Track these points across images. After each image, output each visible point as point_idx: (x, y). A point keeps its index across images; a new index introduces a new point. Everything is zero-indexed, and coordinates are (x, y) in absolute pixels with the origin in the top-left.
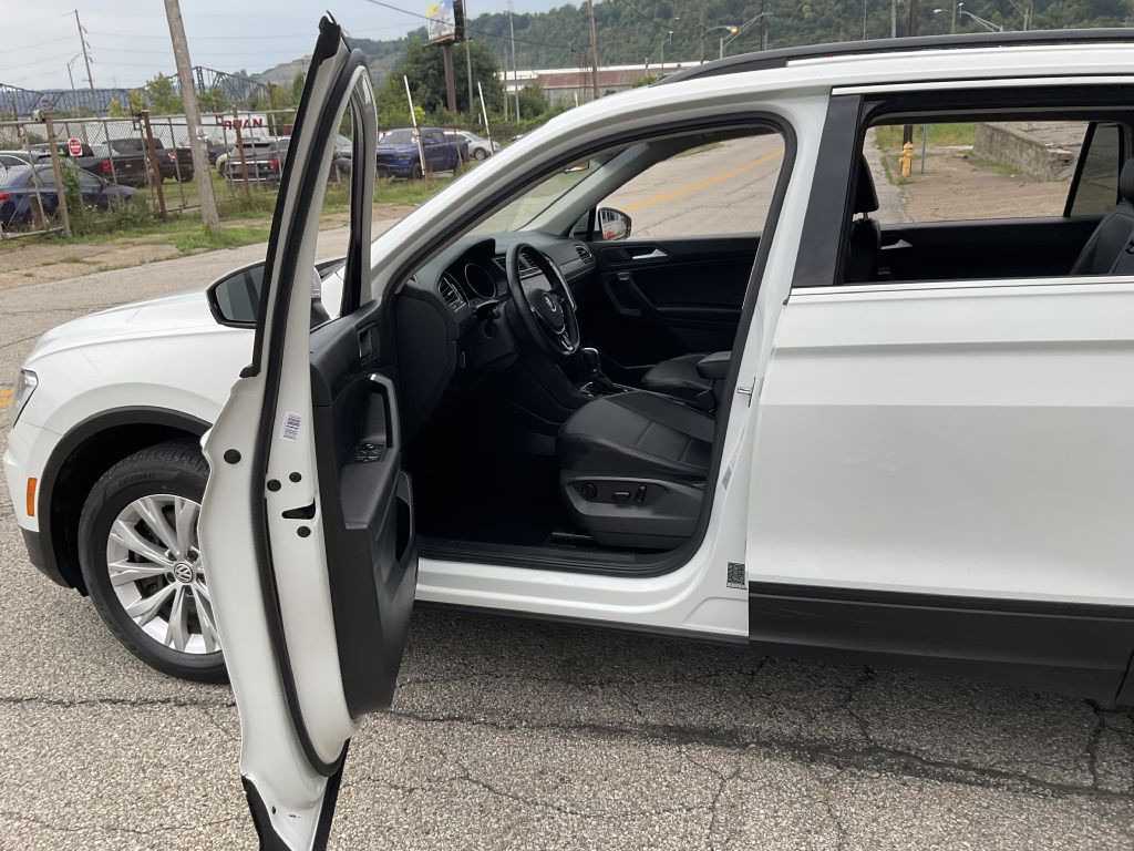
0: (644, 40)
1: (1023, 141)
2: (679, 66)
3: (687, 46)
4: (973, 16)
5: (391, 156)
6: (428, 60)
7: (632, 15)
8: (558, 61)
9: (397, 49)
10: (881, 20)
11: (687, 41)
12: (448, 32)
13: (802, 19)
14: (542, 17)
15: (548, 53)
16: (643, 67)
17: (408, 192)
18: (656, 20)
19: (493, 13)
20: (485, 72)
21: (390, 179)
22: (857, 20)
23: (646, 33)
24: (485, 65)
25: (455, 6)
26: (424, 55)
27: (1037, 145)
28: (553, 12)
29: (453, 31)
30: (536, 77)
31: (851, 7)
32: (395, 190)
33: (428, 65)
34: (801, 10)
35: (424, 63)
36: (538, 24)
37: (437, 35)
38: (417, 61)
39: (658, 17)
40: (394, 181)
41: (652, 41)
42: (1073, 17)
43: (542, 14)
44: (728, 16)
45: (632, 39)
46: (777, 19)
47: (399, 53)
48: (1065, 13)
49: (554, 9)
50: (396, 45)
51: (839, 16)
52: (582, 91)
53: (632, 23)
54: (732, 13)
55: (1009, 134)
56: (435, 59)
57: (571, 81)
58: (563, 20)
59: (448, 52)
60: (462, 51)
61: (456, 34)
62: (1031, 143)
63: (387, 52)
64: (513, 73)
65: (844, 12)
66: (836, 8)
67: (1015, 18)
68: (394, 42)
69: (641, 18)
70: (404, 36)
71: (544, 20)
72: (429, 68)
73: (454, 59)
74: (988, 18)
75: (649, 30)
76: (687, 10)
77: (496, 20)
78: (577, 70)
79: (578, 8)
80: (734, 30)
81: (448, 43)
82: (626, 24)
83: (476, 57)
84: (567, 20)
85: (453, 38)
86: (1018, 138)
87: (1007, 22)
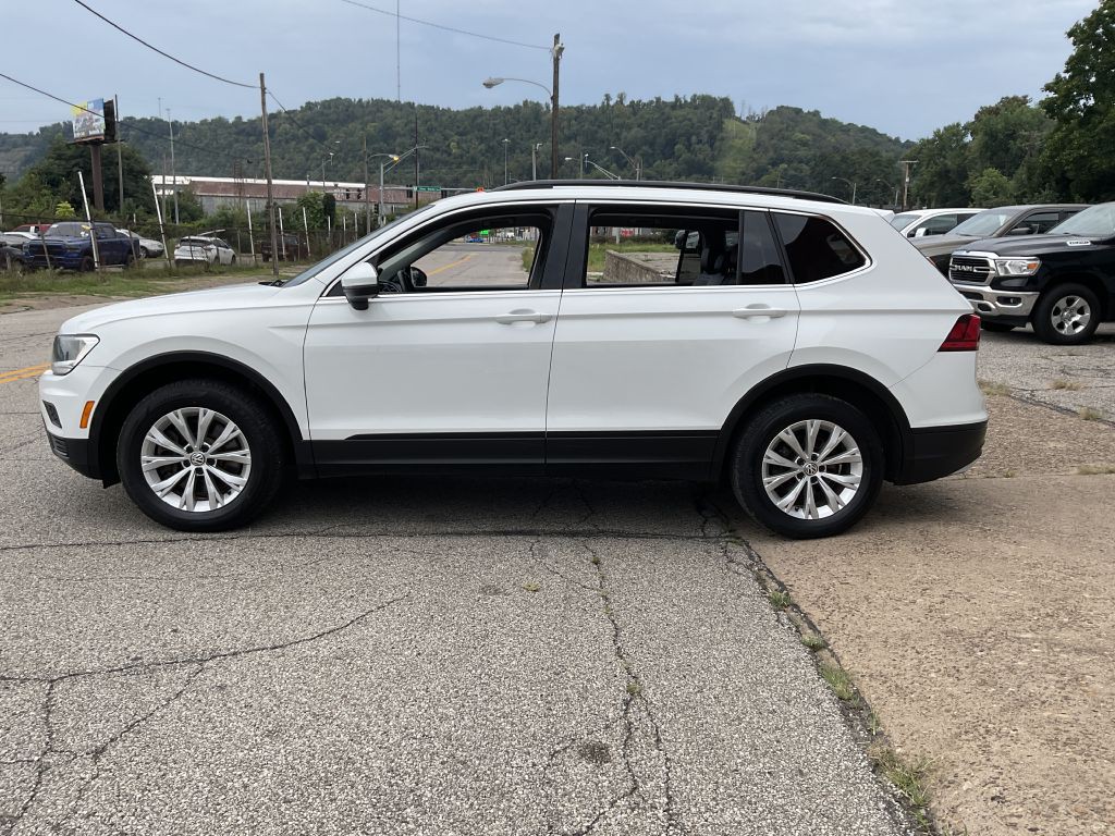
0: (299, 158)
1: (642, 268)
2: (336, 186)
3: (342, 167)
4: (596, 166)
5: (59, 247)
6: (73, 157)
7: (286, 134)
8: (209, 170)
9: (27, 144)
10: (518, 161)
11: (342, 164)
12: (97, 132)
13: (450, 154)
14: (193, 126)
15: (199, 161)
16: (304, 183)
17: (81, 283)
18: (311, 140)
19: (138, 117)
20: (139, 175)
21: (58, 270)
22: (498, 160)
23: (301, 151)
24: (137, 167)
25: (104, 108)
26: (69, 153)
27: (653, 271)
28: (204, 122)
29: (103, 131)
30: (187, 183)
31: (492, 148)
32: (66, 280)
33: (73, 162)
34: (449, 145)
35: (67, 160)
36: (189, 133)
37: (83, 134)
38: (59, 157)
39: (313, 138)
40: (61, 273)
41: (307, 159)
42: (673, 173)
43: (192, 123)
44: (382, 143)
45: (287, 156)
46: (427, 152)
47: (30, 148)
48: (667, 170)
49: (206, 120)
50: (26, 140)
51: (483, 155)
52: (237, 200)
53: (287, 142)
54: (385, 142)
55: (631, 262)
56: (81, 156)
57: (224, 190)
58: (215, 131)
59: (96, 153)
60: (112, 152)
61: (106, 134)
62: (648, 270)
63: (15, 146)
64: (172, 178)
65: (487, 151)
66: (480, 147)
67: (629, 170)
68: (23, 136)
69: (295, 137)
70: (36, 131)
71: (194, 129)
72: (74, 166)
73: (102, 159)
74: (607, 168)
75: (304, 149)
76: (342, 135)
77: (141, 124)
78: (232, 180)
79: (231, 121)
80: (396, 158)
81: (96, 142)
82: (280, 141)
83: (127, 159)
84: (219, 132)
85: (103, 138)
86: (638, 265)
87: (623, 173)
